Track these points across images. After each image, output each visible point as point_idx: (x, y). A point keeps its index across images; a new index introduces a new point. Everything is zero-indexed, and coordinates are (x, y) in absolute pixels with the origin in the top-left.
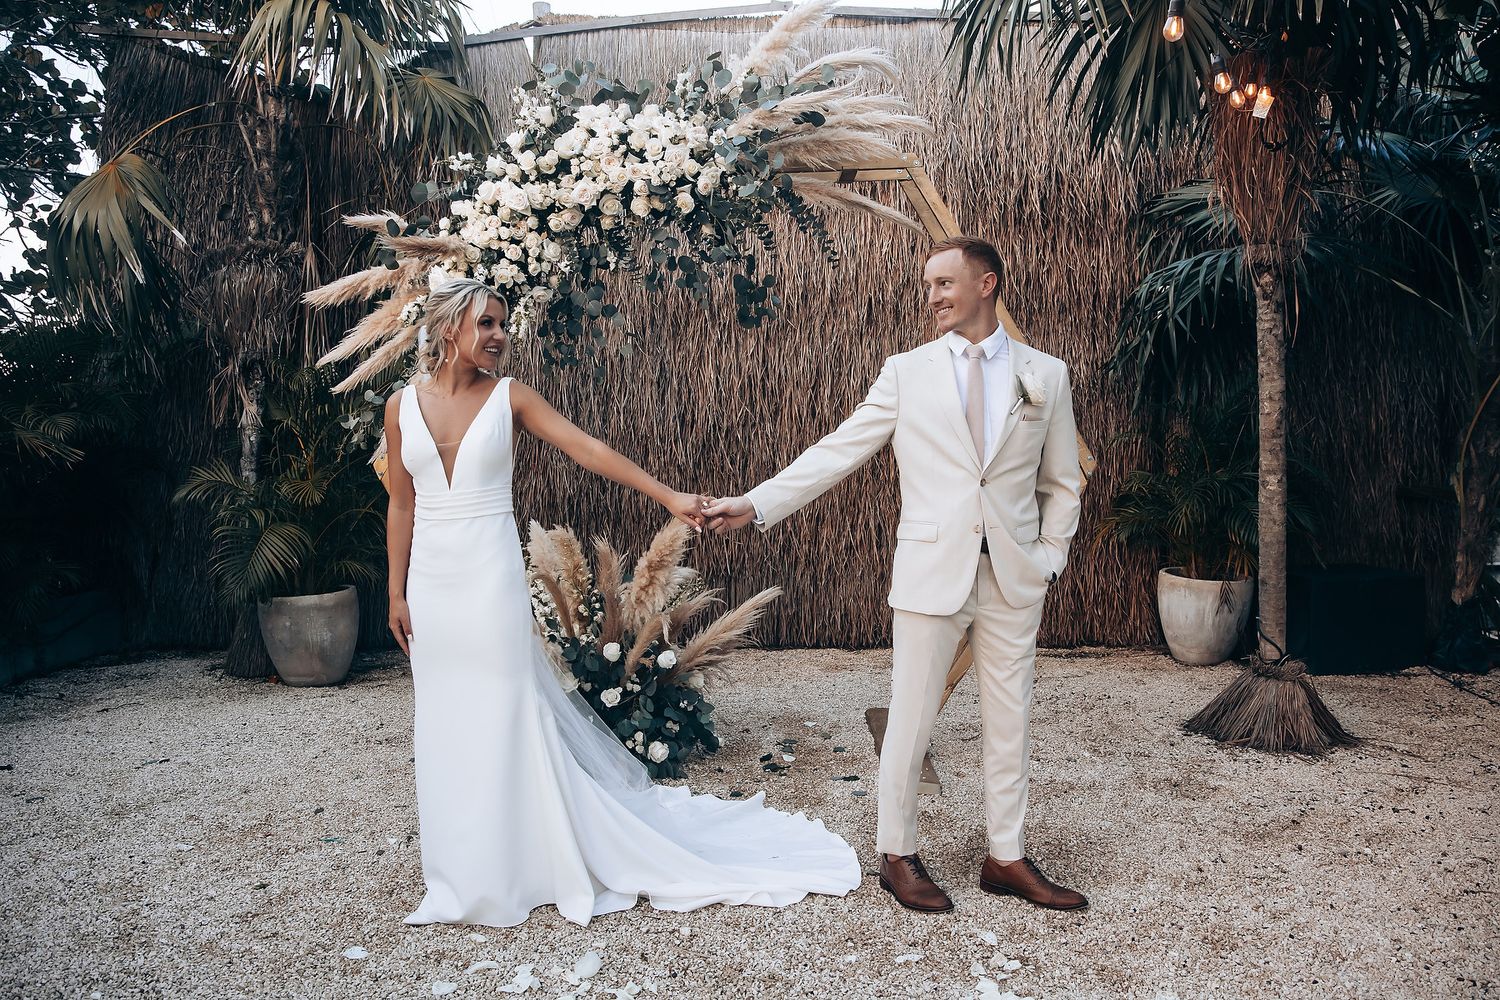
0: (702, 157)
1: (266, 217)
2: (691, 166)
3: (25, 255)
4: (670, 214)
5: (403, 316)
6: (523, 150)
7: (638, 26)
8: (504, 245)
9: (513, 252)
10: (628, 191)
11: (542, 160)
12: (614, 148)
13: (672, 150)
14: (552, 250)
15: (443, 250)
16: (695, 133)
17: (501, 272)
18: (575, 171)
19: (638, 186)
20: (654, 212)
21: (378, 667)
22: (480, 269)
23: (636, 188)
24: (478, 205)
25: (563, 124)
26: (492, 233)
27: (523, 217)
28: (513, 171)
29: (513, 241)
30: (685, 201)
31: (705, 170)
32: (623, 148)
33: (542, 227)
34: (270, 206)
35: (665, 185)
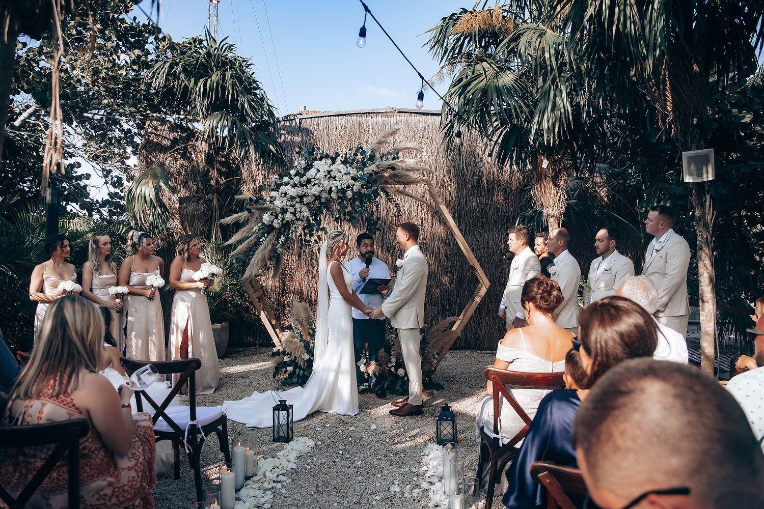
0: (355, 179)
1: (200, 185)
2: (352, 182)
3: (109, 194)
4: (344, 197)
5: (254, 230)
6: (295, 175)
7: (338, 115)
8: (288, 207)
9: (291, 210)
10: (330, 190)
11: (302, 179)
12: (326, 176)
13: (345, 177)
14: (304, 208)
15: (267, 209)
16: (353, 172)
17: (288, 216)
18: (312, 183)
19: (334, 188)
20: (339, 197)
21: (234, 353)
22: (280, 216)
23: (333, 189)
24: (280, 193)
25: (309, 167)
26: (284, 203)
27: (296, 198)
28: (291, 182)
29: (291, 206)
30: (349, 194)
31: (356, 184)
32: (329, 176)
33: (301, 202)
34: (201, 181)
35: (342, 189)
